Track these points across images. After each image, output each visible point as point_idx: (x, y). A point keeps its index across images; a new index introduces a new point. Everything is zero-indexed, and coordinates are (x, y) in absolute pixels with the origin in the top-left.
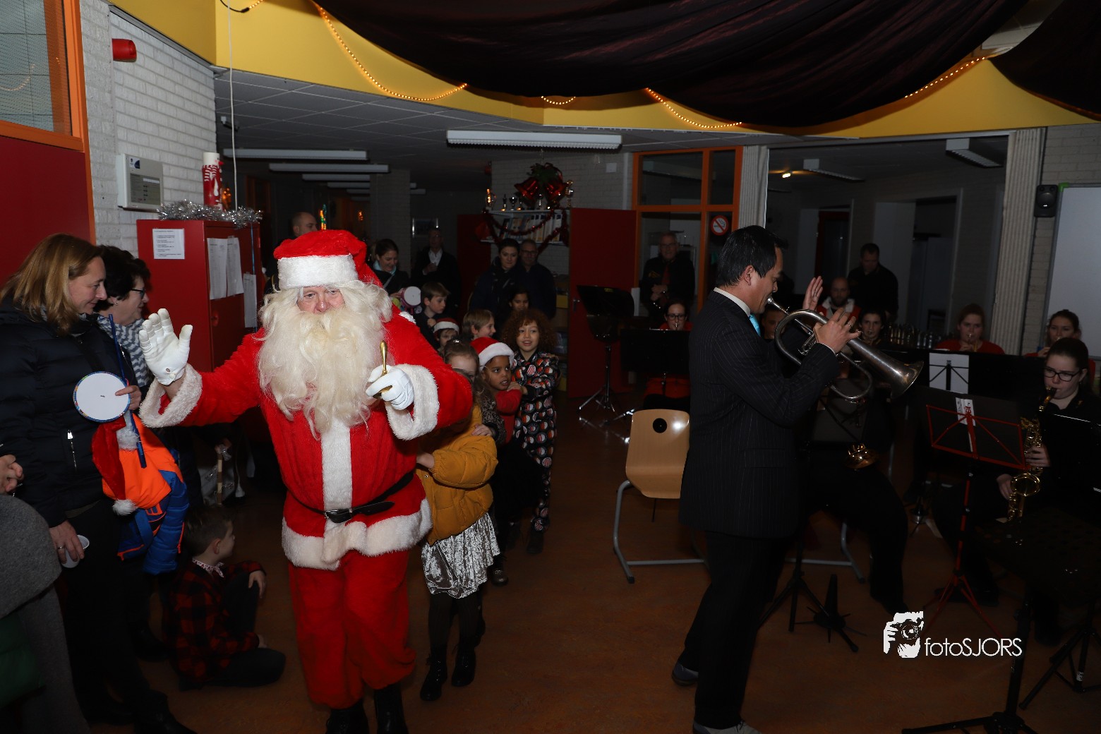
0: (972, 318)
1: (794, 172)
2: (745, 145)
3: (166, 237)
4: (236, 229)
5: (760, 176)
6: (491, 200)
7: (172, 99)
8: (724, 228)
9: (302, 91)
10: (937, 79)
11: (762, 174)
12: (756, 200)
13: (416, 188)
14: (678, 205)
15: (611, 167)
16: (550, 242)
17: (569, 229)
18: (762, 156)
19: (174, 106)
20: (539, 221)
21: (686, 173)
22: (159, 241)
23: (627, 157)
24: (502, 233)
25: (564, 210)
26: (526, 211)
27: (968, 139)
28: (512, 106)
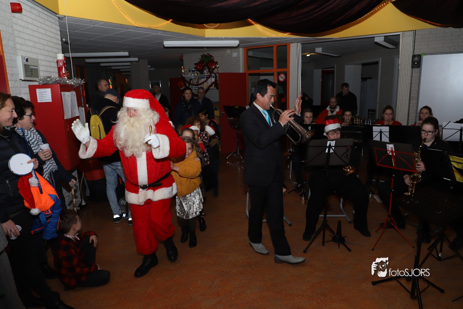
0: (388, 111)
1: (311, 54)
2: (291, 43)
3: (42, 92)
4: (74, 88)
5: (298, 56)
6: (184, 71)
8: (284, 79)
9: (99, 25)
12: (296, 65)
13: (151, 68)
14: (263, 70)
15: (235, 55)
16: (210, 88)
17: (218, 82)
18: (298, 47)
20: (205, 79)
21: (266, 56)
22: (40, 96)
23: (241, 50)
25: (215, 74)
26: (199, 75)
27: (383, 37)
28: (191, 28)
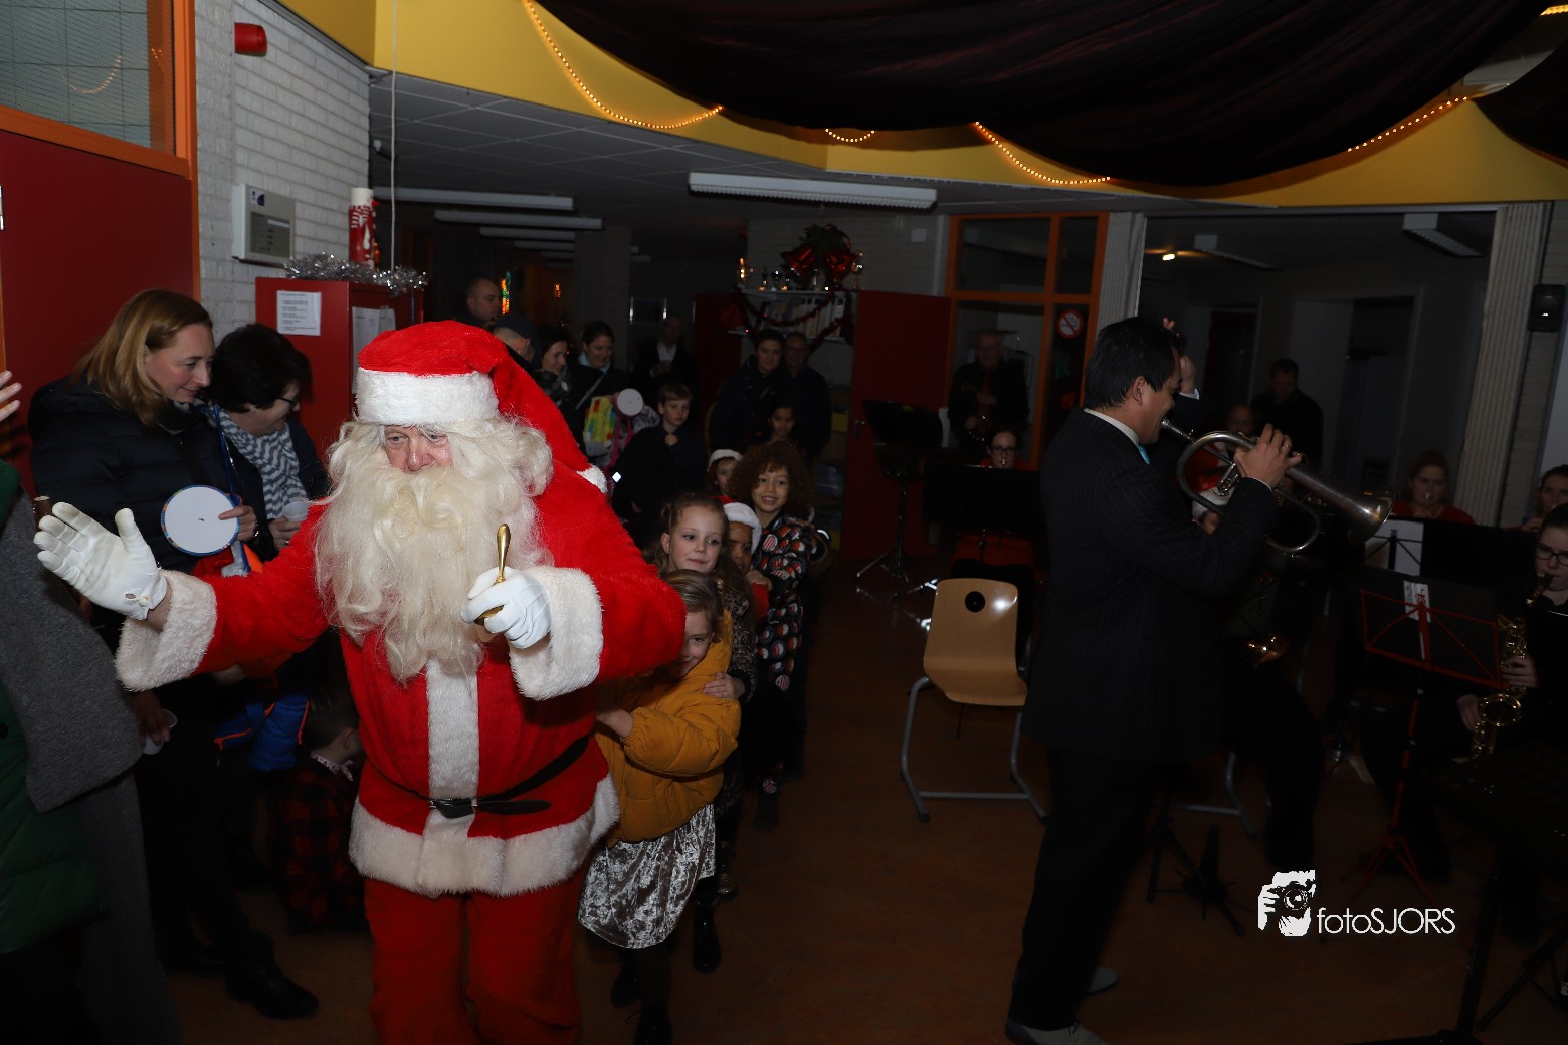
1: (1180, 253)
2: (1113, 211)
3: (295, 303)
4: (392, 297)
5: (1132, 256)
6: (745, 274)
7: (312, 111)
8: (1076, 328)
9: (490, 107)
10: (1397, 125)
11: (1135, 254)
12: (1124, 289)
13: (639, 254)
14: (1009, 293)
15: (918, 235)
16: (827, 338)
17: (854, 320)
18: (1136, 227)
19: (313, 121)
20: (813, 306)
22: (285, 309)
23: (941, 220)
24: (758, 322)
25: (848, 293)
26: (794, 292)
27: (1436, 216)
28: (783, 139)
